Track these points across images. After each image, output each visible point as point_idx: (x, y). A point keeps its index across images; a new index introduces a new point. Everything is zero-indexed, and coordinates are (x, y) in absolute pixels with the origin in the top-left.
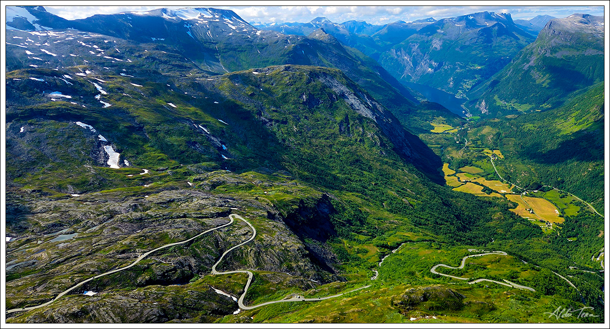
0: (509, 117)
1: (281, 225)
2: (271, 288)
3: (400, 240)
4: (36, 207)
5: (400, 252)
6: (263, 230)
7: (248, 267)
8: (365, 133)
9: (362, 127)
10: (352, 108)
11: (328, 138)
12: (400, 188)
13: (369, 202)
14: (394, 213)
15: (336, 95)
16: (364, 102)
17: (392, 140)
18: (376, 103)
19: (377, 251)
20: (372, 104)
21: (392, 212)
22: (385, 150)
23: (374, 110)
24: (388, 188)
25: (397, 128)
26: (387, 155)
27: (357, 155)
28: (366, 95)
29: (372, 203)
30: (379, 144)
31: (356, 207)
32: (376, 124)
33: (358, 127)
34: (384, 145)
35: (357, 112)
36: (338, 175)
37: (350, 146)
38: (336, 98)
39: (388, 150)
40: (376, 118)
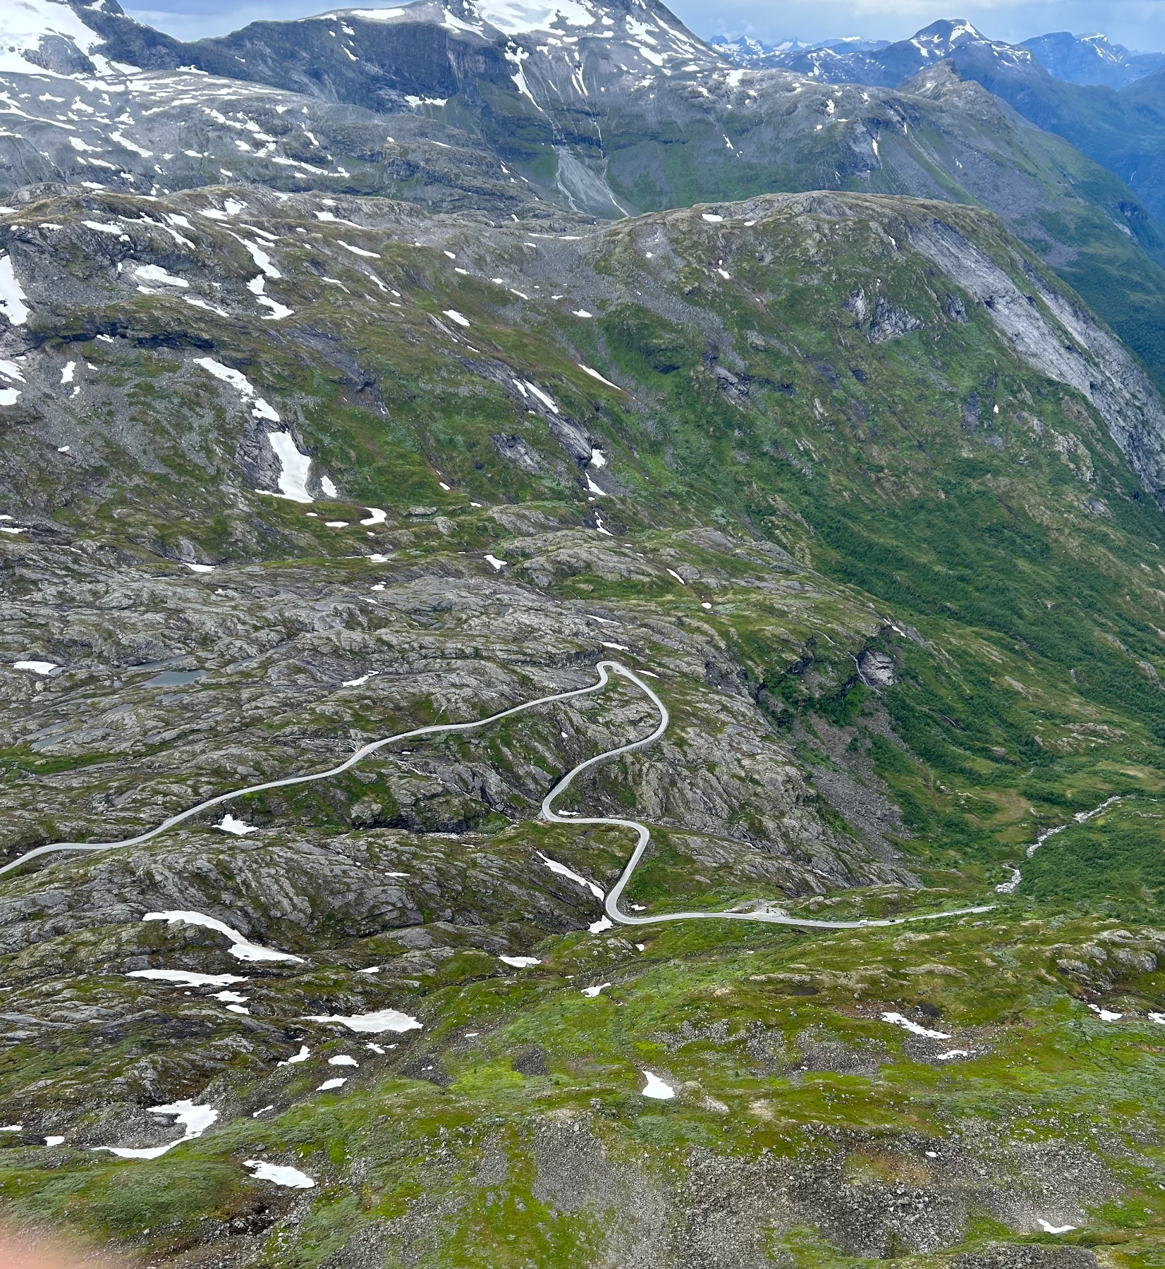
1: (743, 704)
2: (697, 877)
3: (1107, 786)
4: (107, 592)
5: (1101, 822)
6: (689, 714)
7: (640, 813)
8: (1047, 436)
9: (1040, 414)
10: (1015, 350)
11: (920, 446)
12: (1133, 625)
13: (1027, 659)
14: (1102, 703)
15: (968, 302)
16: (1059, 330)
17: (1137, 465)
18: (1103, 334)
19: (1027, 812)
20: (1088, 337)
21: (1095, 699)
22: (1107, 497)
23: (1089, 358)
24: (1095, 621)
25: (1158, 425)
26: (1110, 515)
27: (1010, 509)
28: (1072, 305)
29: (1036, 663)
30: (1088, 475)
31: (980, 674)
32: (1089, 406)
33: (1025, 414)
34: (1105, 479)
35: (1031, 361)
36: (937, 568)
37: (989, 476)
38: (966, 311)
39: (1117, 497)
40: (1092, 386)
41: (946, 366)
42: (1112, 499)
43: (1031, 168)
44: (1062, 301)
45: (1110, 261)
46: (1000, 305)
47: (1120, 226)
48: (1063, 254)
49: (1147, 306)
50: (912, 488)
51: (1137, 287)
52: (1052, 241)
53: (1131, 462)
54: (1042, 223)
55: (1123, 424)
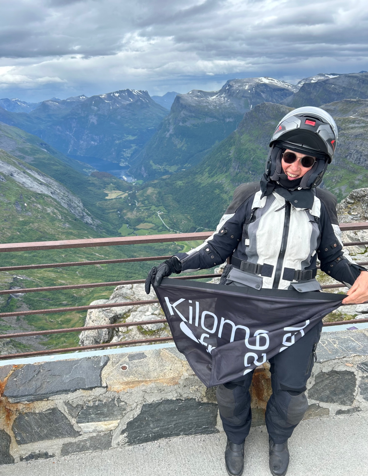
0: (164, 177)
8: (44, 209)
9: (40, 203)
10: (25, 187)
11: (5, 220)
12: (89, 254)
13: (63, 273)
14: (89, 278)
15: (4, 176)
16: (35, 179)
17: (72, 211)
18: (49, 179)
19: (80, 317)
20: (45, 180)
21: (86, 278)
22: (67, 222)
23: (48, 185)
24: (78, 256)
25: (74, 200)
26: (70, 226)
27: (41, 232)
28: (37, 172)
29: (66, 273)
30: (60, 217)
31: (50, 282)
32: (53, 199)
33: (35, 204)
34: (65, 217)
35: (31, 189)
36: (25, 255)
37: (31, 224)
38: (5, 178)
39: (70, 221)
40: (52, 193)
41: (4, 195)
42: (69, 222)
43: (10, 136)
44: (33, 171)
45: (44, 159)
46: (15, 175)
47: (43, 149)
48: (29, 159)
49: (59, 169)
50: (7, 233)
51: (54, 165)
52: (25, 156)
53: (71, 211)
54: (19, 151)
55: (64, 201)
